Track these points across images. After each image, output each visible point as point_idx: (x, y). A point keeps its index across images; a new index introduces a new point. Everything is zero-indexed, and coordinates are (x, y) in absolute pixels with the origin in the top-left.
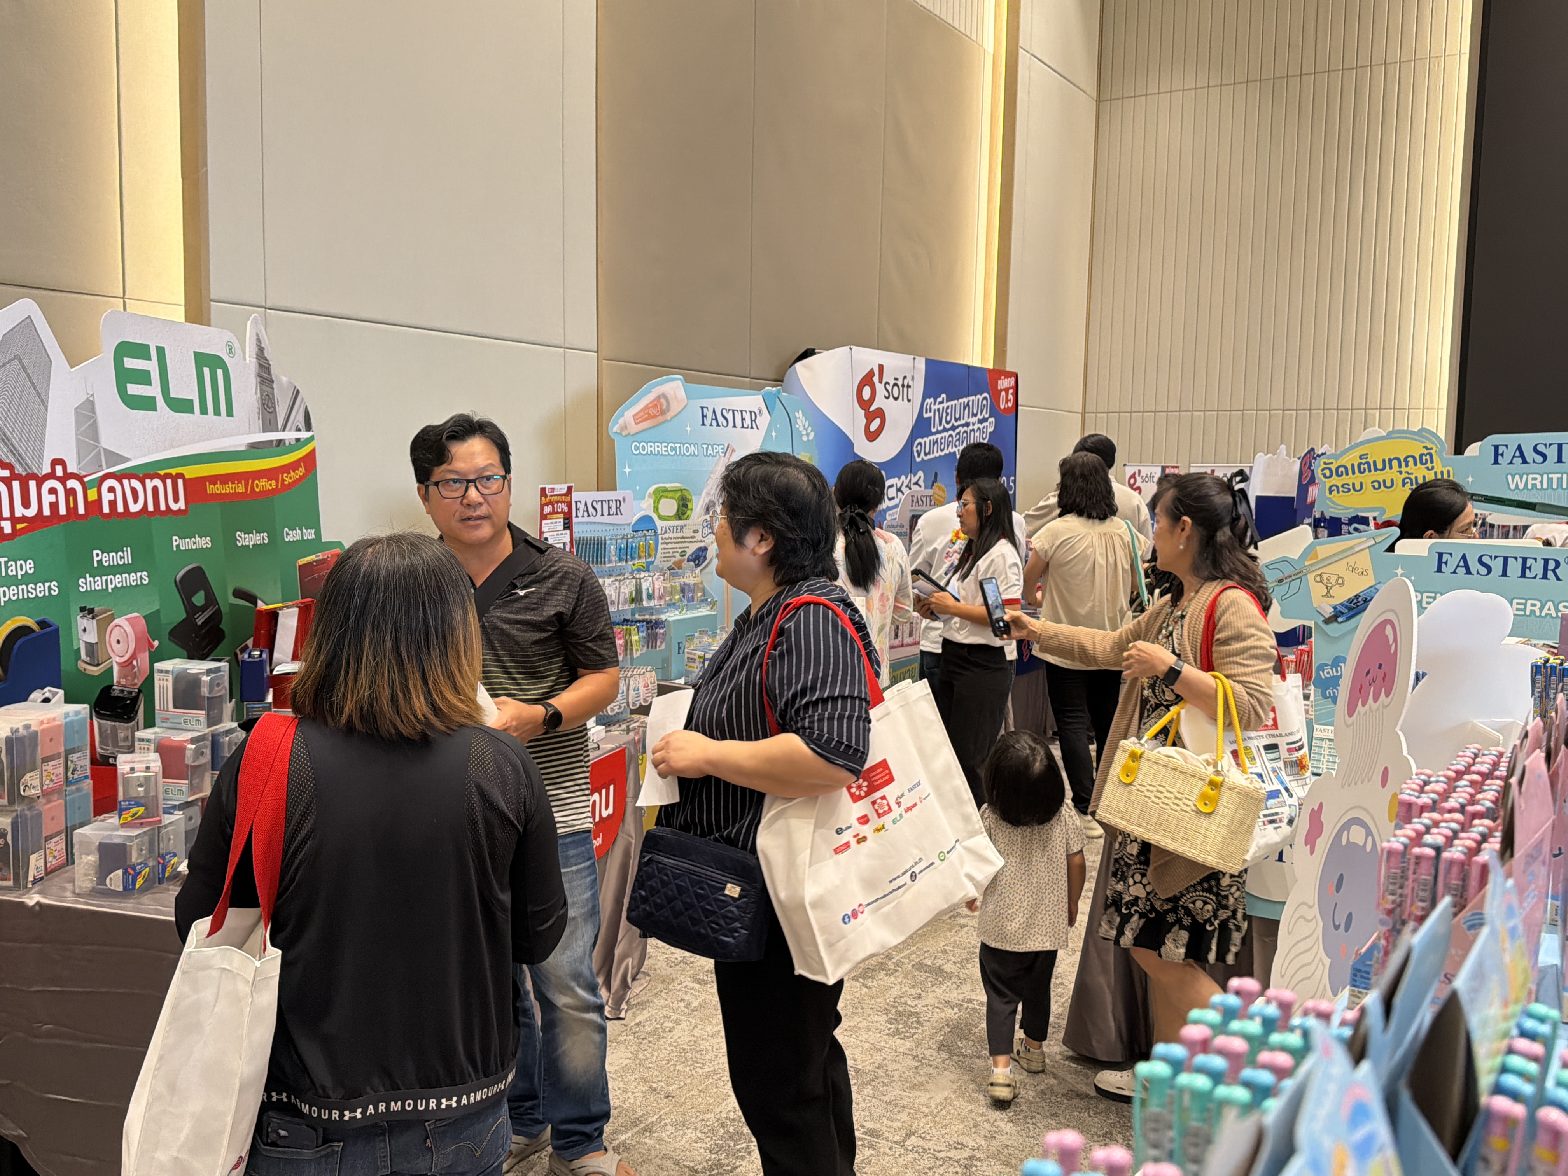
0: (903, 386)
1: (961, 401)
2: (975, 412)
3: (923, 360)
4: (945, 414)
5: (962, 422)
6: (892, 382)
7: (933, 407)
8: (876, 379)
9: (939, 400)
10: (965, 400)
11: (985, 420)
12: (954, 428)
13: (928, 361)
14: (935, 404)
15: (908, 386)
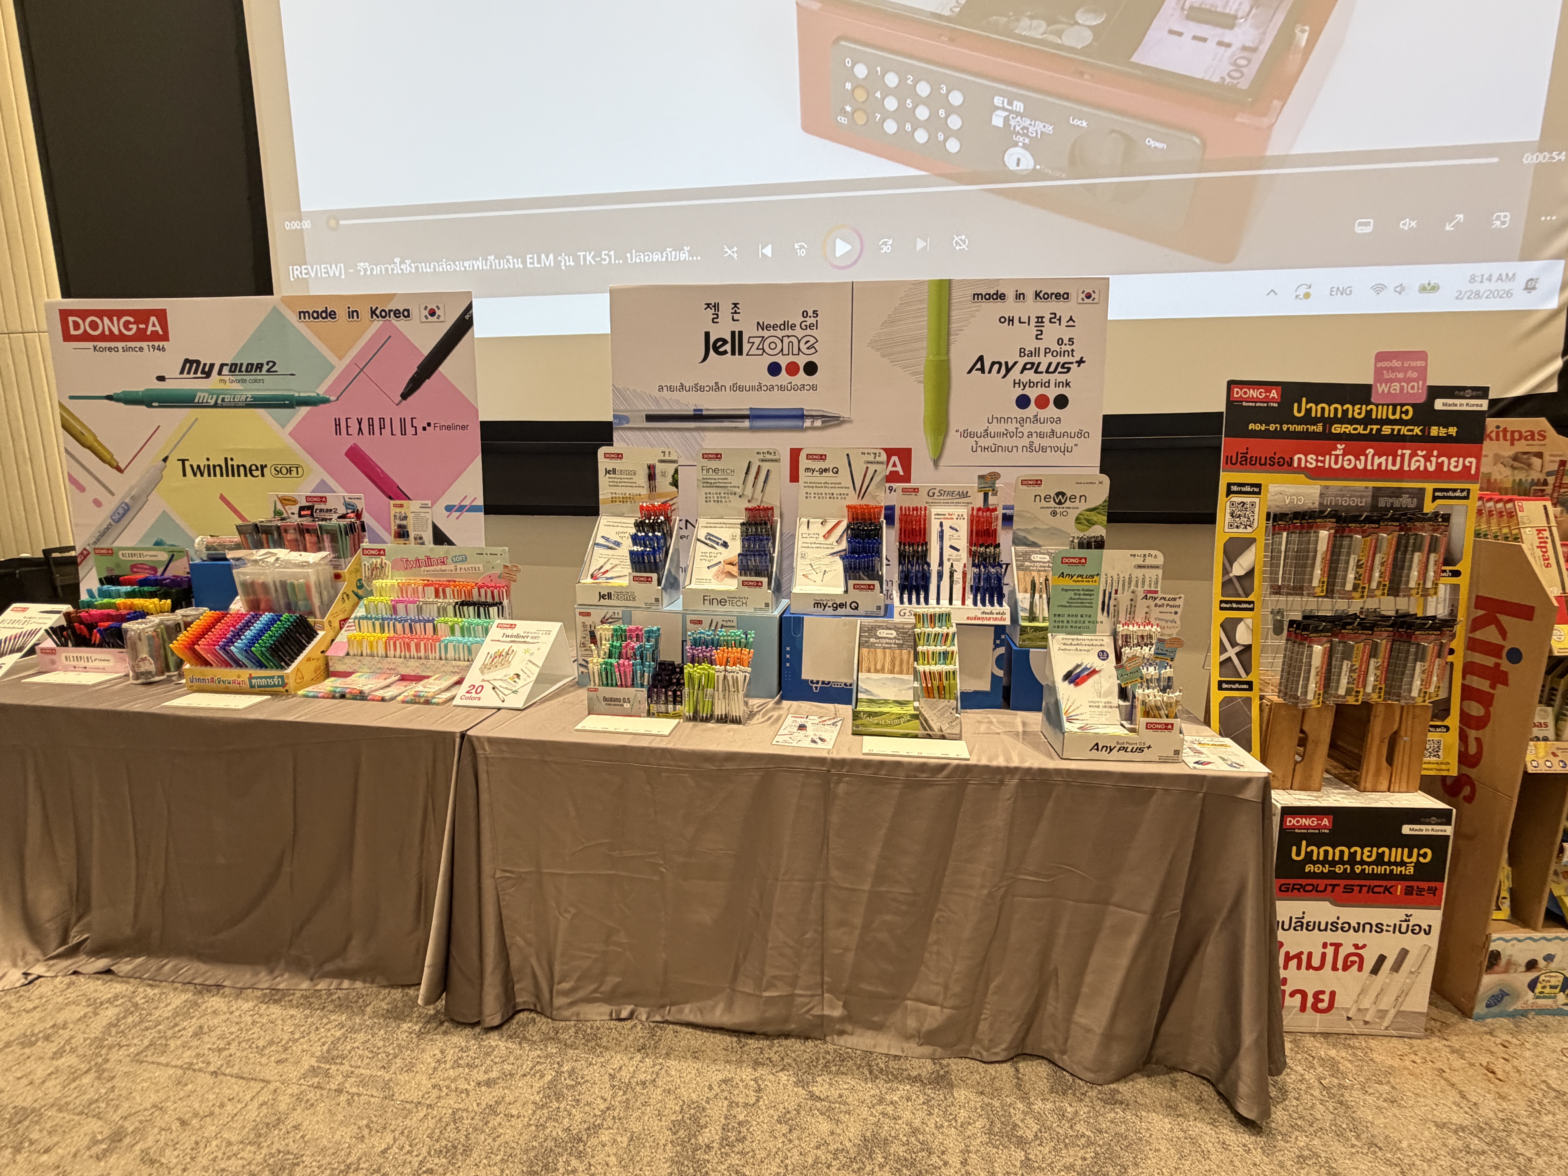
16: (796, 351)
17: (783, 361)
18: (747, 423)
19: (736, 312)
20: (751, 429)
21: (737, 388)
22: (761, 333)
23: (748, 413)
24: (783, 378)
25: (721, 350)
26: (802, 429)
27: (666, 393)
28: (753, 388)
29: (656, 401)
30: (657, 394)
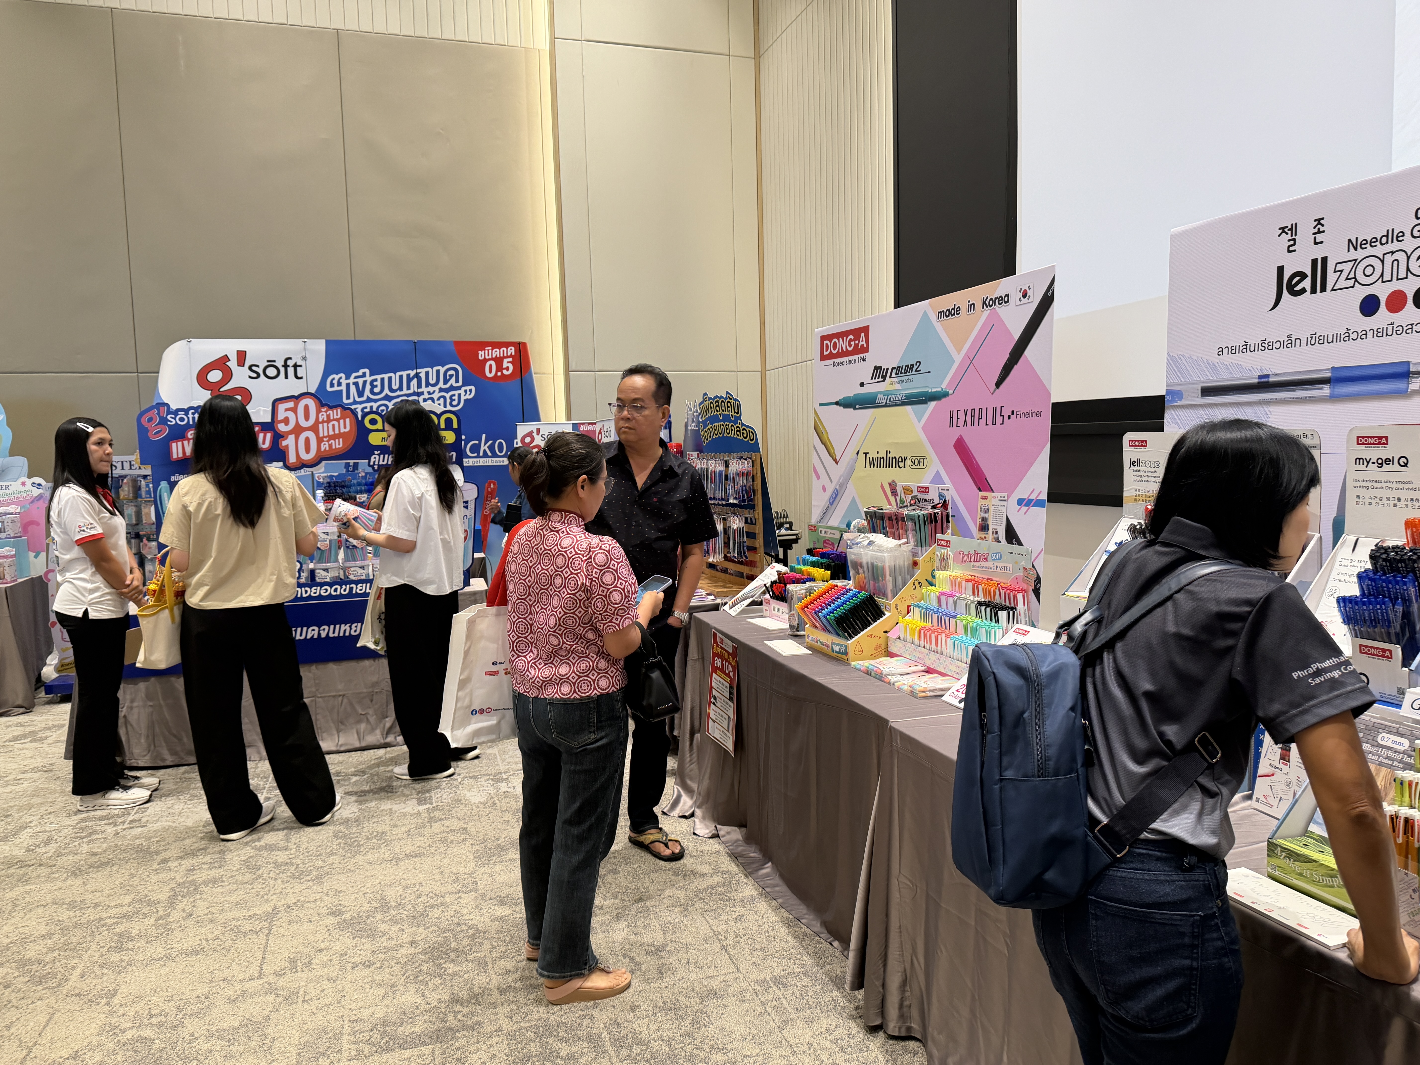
0: (286, 366)
1: (404, 374)
2: (432, 382)
3: (324, 341)
4: (368, 387)
5: (405, 391)
6: (263, 364)
7: (344, 382)
8: (233, 364)
9: (354, 375)
10: (412, 373)
11: (452, 388)
12: (388, 398)
13: (328, 343)
14: (348, 378)
15: (295, 366)
16: (1402, 274)
17: (1382, 292)
18: (1326, 390)
19: (1319, 232)
20: (1333, 398)
21: (1316, 340)
22: (1353, 254)
23: (1328, 374)
24: (1383, 316)
25: (1298, 288)
26: (1404, 394)
27: (1227, 358)
28: (1337, 338)
29: (1214, 368)
30: (1216, 359)
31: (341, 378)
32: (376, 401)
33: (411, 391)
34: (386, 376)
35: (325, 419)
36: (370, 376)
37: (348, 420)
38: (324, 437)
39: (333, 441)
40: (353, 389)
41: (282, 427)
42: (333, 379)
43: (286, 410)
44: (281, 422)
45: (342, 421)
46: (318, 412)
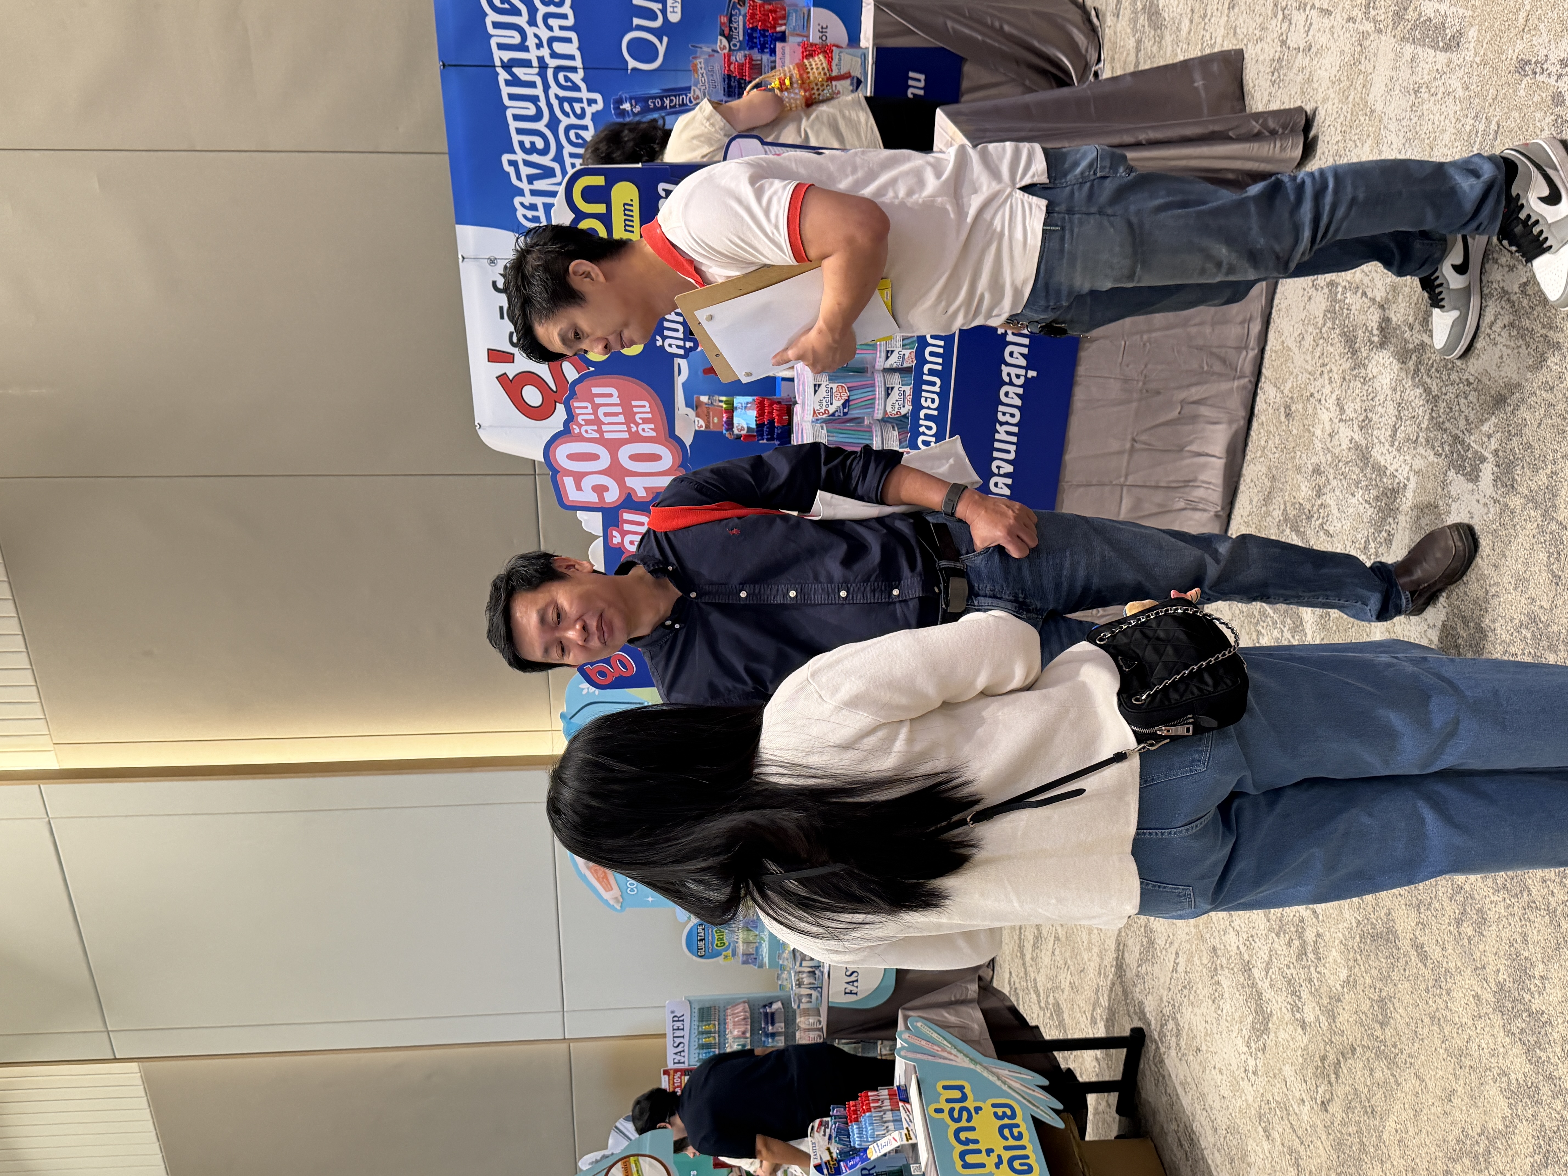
1: (505, 90)
2: (517, 39)
3: (459, 228)
4: (535, 158)
5: (539, 91)
7: (528, 199)
8: (510, 370)
9: (515, 181)
10: (503, 75)
12: (553, 124)
13: (461, 221)
14: (521, 193)
31: (522, 204)
32: (560, 147)
33: (538, 80)
34: (513, 125)
35: (595, 428)
36: (514, 153)
37: (595, 390)
38: (629, 428)
39: (637, 417)
40: (540, 185)
41: (613, 496)
42: (525, 217)
43: (579, 488)
44: (601, 497)
45: (598, 400)
46: (580, 438)
